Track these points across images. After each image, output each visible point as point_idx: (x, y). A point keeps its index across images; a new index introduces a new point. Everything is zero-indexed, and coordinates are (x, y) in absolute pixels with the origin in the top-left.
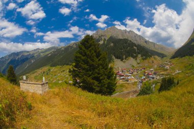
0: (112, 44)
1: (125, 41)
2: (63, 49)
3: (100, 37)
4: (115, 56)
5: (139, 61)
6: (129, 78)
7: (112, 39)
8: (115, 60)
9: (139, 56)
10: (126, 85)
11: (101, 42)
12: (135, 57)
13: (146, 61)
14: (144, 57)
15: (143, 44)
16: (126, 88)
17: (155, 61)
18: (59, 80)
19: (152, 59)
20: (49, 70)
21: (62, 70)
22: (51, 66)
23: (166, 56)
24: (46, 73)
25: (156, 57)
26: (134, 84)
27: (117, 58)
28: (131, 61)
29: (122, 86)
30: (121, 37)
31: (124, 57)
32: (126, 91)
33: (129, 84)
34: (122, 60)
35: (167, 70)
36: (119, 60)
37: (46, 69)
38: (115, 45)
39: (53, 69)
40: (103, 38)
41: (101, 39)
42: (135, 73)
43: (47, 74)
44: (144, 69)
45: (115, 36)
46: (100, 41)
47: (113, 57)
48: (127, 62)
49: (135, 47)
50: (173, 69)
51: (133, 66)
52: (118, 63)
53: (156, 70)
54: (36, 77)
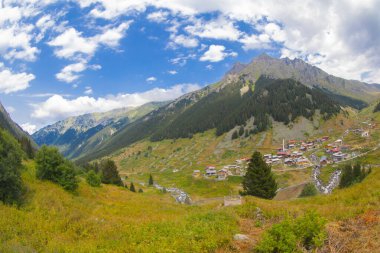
0: (266, 93)
1: (290, 83)
2: (171, 105)
3: (240, 78)
4: (273, 116)
5: (316, 123)
6: (299, 160)
7: (263, 81)
8: (275, 124)
9: (317, 112)
10: (293, 174)
11: (245, 89)
12: (309, 116)
13: (330, 122)
14: (326, 114)
15: (323, 84)
16: (294, 180)
17: (346, 121)
18: (171, 168)
19: (341, 116)
20: (150, 148)
21: (175, 148)
24: (143, 154)
25: (349, 109)
26: (308, 171)
27: (278, 119)
28: (303, 124)
29: (286, 176)
30: (282, 77)
31: (290, 117)
32: (292, 185)
33: (298, 171)
34: (286, 124)
35: (365, 140)
36: (282, 124)
37: (142, 145)
38: (271, 94)
39: (156, 146)
40: (247, 80)
41: (244, 82)
42: (310, 149)
43: (146, 156)
44: (327, 139)
45: (268, 73)
46: (241, 87)
47: (271, 118)
48: (296, 126)
49: (308, 95)
51: (307, 134)
52: (279, 130)
53: (346, 141)
54: (123, 162)
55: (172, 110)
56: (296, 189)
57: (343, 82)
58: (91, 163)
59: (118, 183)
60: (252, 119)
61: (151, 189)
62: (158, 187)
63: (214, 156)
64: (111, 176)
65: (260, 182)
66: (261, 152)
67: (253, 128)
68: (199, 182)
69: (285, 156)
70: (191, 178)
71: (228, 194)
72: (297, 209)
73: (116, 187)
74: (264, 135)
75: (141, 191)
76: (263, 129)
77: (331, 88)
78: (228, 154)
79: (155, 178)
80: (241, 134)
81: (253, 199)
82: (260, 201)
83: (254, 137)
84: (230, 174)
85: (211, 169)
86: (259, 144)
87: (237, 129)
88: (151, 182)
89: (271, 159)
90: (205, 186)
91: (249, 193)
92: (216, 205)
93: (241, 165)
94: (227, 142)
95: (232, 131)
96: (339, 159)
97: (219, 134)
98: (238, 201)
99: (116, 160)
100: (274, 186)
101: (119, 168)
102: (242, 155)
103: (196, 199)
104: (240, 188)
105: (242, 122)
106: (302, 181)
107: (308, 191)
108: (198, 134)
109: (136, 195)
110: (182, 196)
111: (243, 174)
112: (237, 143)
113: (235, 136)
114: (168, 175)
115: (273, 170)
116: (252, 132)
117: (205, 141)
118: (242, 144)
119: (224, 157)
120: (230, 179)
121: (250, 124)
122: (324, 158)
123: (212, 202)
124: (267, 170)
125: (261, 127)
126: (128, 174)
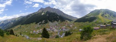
0: (48, 15)
1: (54, 14)
3: (42, 11)
5: (59, 23)
6: (55, 30)
7: (48, 13)
8: (49, 22)
9: (60, 20)
11: (43, 14)
12: (58, 21)
13: (62, 23)
14: (62, 21)
15: (62, 15)
17: (66, 23)
19: (65, 22)
21: (26, 26)
22: (21, 25)
23: (72, 21)
24: (19, 28)
25: (68, 21)
26: (57, 32)
27: (50, 21)
28: (56, 22)
29: (52, 33)
30: (52, 12)
31: (53, 21)
32: (53, 35)
33: (54, 32)
35: (71, 27)
36: (51, 22)
37: (19, 26)
38: (49, 15)
39: (22, 26)
40: (44, 12)
42: (57, 28)
44: (61, 26)
47: (48, 21)
48: (54, 23)
49: (58, 17)
50: (74, 27)
51: (57, 25)
52: (50, 23)
53: (66, 27)
54: (15, 30)
55: (25, 18)
56: (54, 36)
57: (67, 15)
58: (7, 30)
59: (13, 34)
60: (44, 20)
61: (21, 36)
62: (22, 35)
63: (35, 28)
64: (12, 33)
65: (45, 34)
66: (46, 28)
67: (44, 22)
68: (32, 34)
69: (51, 29)
70: (30, 33)
71: (38, 37)
72: (55, 41)
73: (13, 35)
74: (46, 24)
75: (18, 36)
76: (46, 23)
77: (64, 16)
78: (38, 28)
79: (22, 33)
80: (41, 23)
81: (44, 38)
82: (46, 39)
83: (44, 24)
84: (39, 32)
85: (34, 31)
86: (45, 26)
87: (40, 22)
88: (21, 34)
89: (48, 29)
90: (33, 35)
91: (43, 37)
92: (36, 39)
93: (41, 30)
94: (38, 25)
95: (39, 23)
96: (64, 30)
97: (36, 23)
98: (40, 39)
99: (13, 29)
100: (49, 35)
101: (14, 31)
102: (41, 28)
103: (31, 38)
104: (41, 36)
105: (42, 21)
106: (55, 34)
107: (57, 37)
108: (32, 23)
109: (17, 37)
110: (28, 37)
111: (42, 32)
112: (40, 25)
113: (40, 24)
114: (25, 32)
115: (48, 32)
116: (44, 23)
117: (33, 25)
118: (41, 26)
119: (37, 29)
120: (39, 34)
121: (43, 22)
122: (60, 30)
123: (35, 39)
124: (47, 32)
125: (46, 22)
126: (16, 32)
